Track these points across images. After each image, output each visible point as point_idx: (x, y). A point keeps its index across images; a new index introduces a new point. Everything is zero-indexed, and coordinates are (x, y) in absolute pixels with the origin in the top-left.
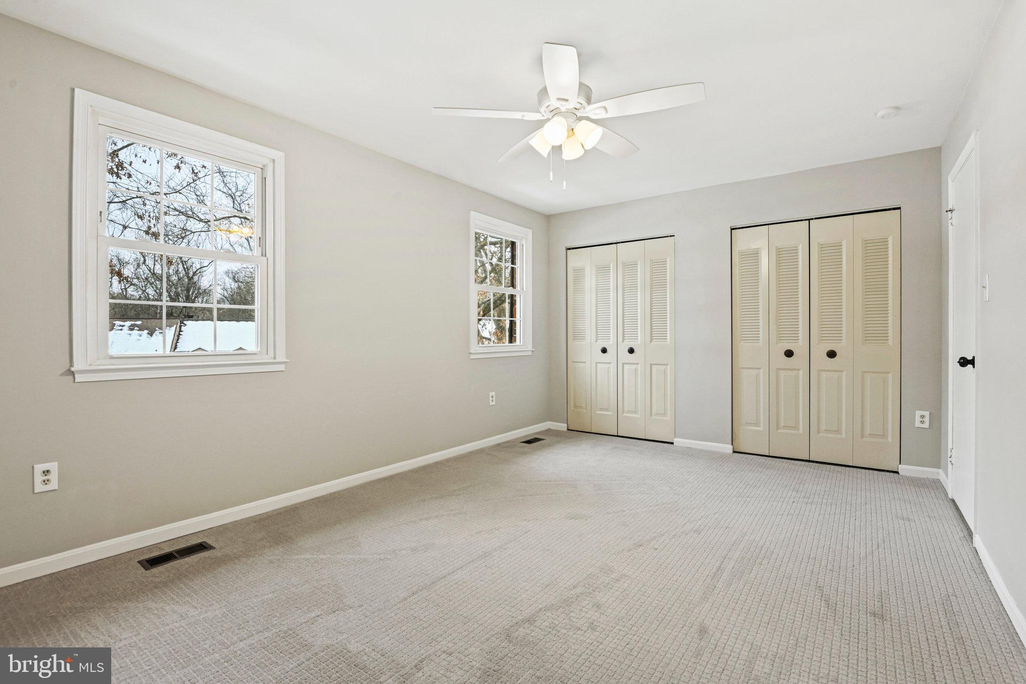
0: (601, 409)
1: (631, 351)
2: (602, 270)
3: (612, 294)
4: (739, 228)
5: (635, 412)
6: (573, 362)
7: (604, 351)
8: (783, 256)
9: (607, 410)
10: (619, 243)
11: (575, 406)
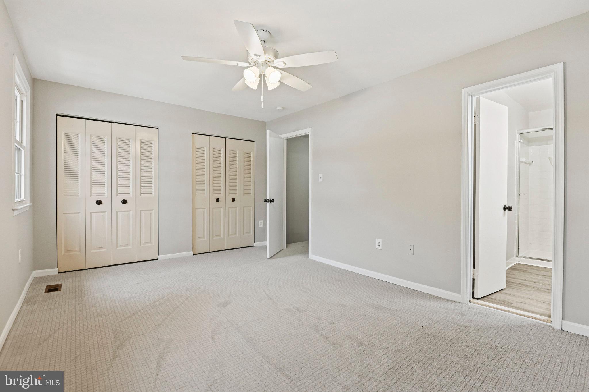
0: (96, 248)
1: (124, 202)
2: (98, 140)
3: (107, 160)
4: (195, 134)
5: (128, 245)
6: (64, 213)
7: (99, 202)
8: (216, 153)
9: (102, 248)
10: (113, 123)
11: (67, 251)
